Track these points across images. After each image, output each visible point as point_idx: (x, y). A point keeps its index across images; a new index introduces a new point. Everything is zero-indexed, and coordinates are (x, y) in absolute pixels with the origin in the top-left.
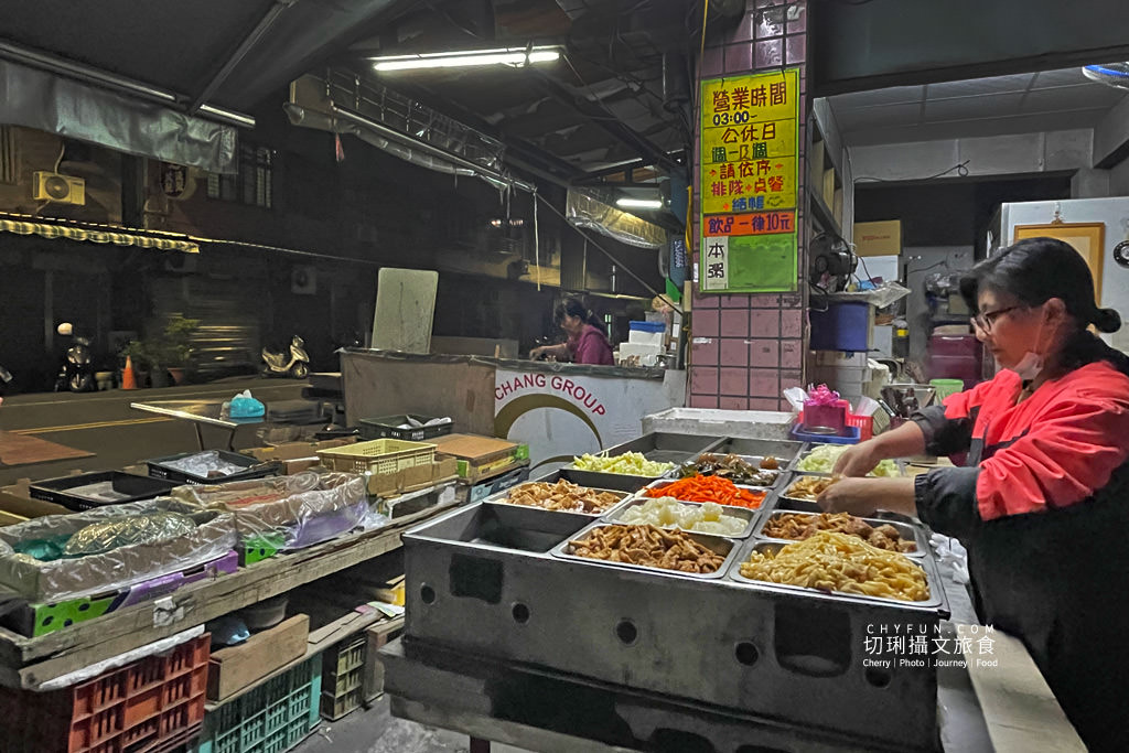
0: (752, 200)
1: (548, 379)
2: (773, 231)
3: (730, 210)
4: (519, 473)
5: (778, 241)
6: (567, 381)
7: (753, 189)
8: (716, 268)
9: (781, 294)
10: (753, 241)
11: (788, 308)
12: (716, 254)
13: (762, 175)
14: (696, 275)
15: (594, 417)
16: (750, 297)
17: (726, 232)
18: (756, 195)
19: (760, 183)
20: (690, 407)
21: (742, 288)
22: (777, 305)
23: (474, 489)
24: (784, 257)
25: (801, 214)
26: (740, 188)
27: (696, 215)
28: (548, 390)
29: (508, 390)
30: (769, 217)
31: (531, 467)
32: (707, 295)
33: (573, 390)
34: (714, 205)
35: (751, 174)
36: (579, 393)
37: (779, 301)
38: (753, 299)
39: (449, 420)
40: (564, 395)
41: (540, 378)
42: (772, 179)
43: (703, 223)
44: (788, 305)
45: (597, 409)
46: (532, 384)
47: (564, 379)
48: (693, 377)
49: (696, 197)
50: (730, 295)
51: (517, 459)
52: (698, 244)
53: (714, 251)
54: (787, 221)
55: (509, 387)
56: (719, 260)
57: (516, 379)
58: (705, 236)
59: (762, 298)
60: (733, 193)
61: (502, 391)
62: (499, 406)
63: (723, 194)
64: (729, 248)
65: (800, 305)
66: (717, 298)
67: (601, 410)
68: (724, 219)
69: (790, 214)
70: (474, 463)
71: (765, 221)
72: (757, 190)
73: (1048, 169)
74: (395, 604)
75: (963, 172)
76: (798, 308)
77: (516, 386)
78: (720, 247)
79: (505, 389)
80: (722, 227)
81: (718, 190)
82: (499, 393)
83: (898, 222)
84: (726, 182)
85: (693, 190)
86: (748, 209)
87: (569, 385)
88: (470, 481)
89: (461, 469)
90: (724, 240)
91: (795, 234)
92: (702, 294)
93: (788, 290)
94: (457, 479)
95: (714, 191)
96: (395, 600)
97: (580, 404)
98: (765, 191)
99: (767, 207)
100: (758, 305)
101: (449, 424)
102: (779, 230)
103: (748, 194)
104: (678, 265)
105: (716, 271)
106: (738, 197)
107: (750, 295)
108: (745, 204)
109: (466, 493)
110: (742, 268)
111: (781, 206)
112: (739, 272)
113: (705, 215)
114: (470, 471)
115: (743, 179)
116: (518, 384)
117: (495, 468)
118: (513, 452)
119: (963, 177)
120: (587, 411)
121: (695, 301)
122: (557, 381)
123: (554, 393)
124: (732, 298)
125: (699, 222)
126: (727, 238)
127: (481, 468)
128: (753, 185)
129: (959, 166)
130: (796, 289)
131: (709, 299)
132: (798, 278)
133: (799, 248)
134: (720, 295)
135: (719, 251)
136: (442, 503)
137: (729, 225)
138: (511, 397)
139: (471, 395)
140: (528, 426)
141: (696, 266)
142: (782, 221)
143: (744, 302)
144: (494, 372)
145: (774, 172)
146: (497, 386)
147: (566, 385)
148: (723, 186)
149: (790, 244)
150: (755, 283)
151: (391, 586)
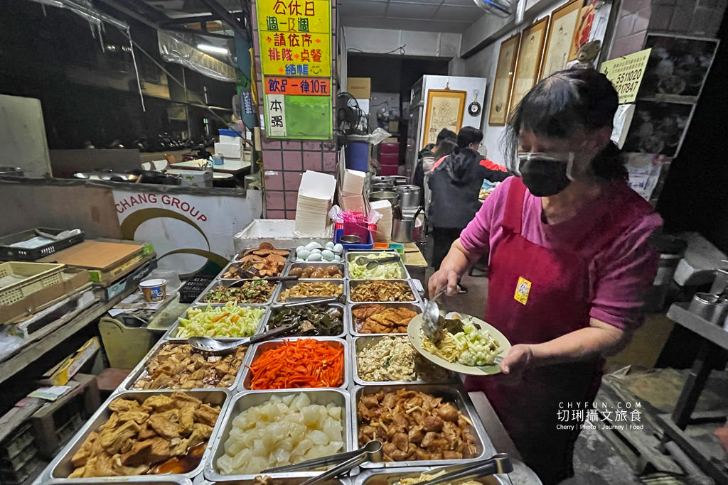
0: (299, 66)
1: (159, 197)
2: (315, 93)
3: (284, 73)
4: (148, 265)
5: (319, 102)
6: (174, 199)
7: (300, 58)
8: (277, 120)
9: (322, 141)
10: (302, 100)
11: (327, 151)
12: (276, 109)
13: (306, 47)
14: (263, 124)
15: (199, 223)
16: (302, 143)
17: (282, 91)
18: (302, 63)
19: (305, 53)
20: (267, 218)
21: (296, 136)
22: (320, 149)
23: (109, 289)
24: (323, 114)
25: (334, 82)
26: (290, 56)
27: (258, 74)
28: (159, 205)
29: (126, 206)
30: (312, 81)
31: (157, 258)
32: (271, 140)
33: (179, 205)
34: (272, 67)
35: (298, 45)
36: (185, 207)
37: (321, 146)
38: (304, 144)
39: (79, 231)
40: (174, 208)
41: (152, 197)
42: (313, 51)
43: (264, 84)
44: (327, 149)
45: (200, 217)
46: (146, 202)
47: (171, 197)
48: (267, 198)
49: (257, 59)
50: (288, 140)
51: (144, 256)
52: (262, 100)
53: (274, 106)
54: (325, 86)
55: (127, 203)
56: (278, 113)
57: (132, 198)
58: (267, 93)
59: (310, 143)
60: (285, 59)
61: (121, 206)
62: (122, 218)
63: (278, 59)
64: (285, 104)
65: (334, 149)
66: (280, 142)
67: (203, 218)
68: (279, 80)
69: (326, 81)
70: (105, 271)
71: (309, 86)
72: (304, 59)
73: (441, 56)
74: (58, 385)
75: (402, 51)
76: (334, 152)
77: (133, 203)
78: (279, 103)
79: (124, 205)
80: (279, 87)
81: (274, 55)
82: (120, 208)
83: (369, 79)
84: (280, 49)
85: (254, 52)
86: (298, 74)
87: (175, 201)
88: (105, 284)
89: (94, 277)
90: (281, 98)
91: (331, 97)
92: (269, 139)
93: (327, 138)
94: (92, 285)
95: (270, 56)
96: (56, 383)
97: (187, 214)
98: (308, 60)
99: (310, 74)
100: (307, 148)
101: (79, 235)
102: (319, 93)
103: (297, 62)
104: (248, 112)
105: (277, 122)
106: (289, 63)
107: (302, 141)
108: (294, 69)
109: (103, 292)
110: (294, 121)
111: (320, 74)
112: (294, 124)
113: (266, 76)
114: (102, 277)
115: (292, 48)
116: (133, 201)
117: (125, 268)
118: (141, 252)
119: (403, 55)
120: (194, 219)
121: (263, 144)
122: (165, 198)
123: (165, 207)
124: (290, 143)
125: (261, 81)
126: (283, 96)
127: (112, 272)
128: (300, 54)
129: (401, 48)
130: (332, 138)
131: (273, 143)
132: (333, 130)
133: (333, 108)
134: (281, 140)
135: (278, 106)
136: (82, 304)
137: (283, 86)
138: (130, 211)
139: (94, 210)
140: (149, 231)
141: (262, 117)
142: (322, 86)
143: (298, 146)
144: (111, 193)
145: (314, 46)
146: (116, 203)
147: (173, 202)
148: (277, 52)
149: (327, 105)
150: (304, 132)
151: (48, 377)
